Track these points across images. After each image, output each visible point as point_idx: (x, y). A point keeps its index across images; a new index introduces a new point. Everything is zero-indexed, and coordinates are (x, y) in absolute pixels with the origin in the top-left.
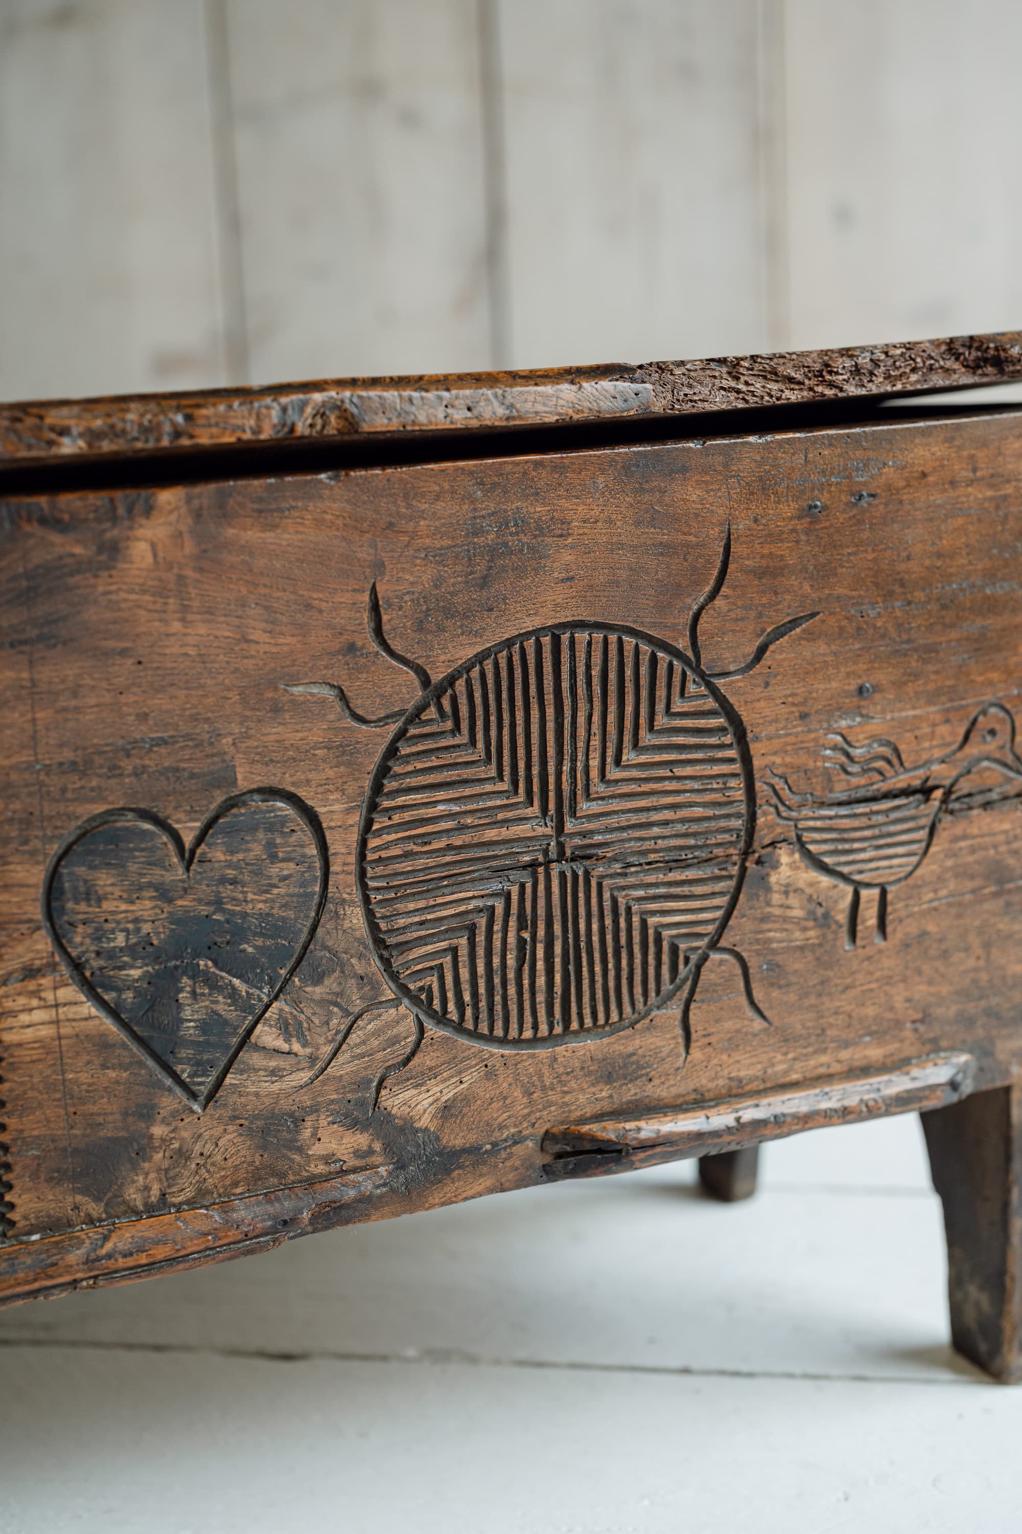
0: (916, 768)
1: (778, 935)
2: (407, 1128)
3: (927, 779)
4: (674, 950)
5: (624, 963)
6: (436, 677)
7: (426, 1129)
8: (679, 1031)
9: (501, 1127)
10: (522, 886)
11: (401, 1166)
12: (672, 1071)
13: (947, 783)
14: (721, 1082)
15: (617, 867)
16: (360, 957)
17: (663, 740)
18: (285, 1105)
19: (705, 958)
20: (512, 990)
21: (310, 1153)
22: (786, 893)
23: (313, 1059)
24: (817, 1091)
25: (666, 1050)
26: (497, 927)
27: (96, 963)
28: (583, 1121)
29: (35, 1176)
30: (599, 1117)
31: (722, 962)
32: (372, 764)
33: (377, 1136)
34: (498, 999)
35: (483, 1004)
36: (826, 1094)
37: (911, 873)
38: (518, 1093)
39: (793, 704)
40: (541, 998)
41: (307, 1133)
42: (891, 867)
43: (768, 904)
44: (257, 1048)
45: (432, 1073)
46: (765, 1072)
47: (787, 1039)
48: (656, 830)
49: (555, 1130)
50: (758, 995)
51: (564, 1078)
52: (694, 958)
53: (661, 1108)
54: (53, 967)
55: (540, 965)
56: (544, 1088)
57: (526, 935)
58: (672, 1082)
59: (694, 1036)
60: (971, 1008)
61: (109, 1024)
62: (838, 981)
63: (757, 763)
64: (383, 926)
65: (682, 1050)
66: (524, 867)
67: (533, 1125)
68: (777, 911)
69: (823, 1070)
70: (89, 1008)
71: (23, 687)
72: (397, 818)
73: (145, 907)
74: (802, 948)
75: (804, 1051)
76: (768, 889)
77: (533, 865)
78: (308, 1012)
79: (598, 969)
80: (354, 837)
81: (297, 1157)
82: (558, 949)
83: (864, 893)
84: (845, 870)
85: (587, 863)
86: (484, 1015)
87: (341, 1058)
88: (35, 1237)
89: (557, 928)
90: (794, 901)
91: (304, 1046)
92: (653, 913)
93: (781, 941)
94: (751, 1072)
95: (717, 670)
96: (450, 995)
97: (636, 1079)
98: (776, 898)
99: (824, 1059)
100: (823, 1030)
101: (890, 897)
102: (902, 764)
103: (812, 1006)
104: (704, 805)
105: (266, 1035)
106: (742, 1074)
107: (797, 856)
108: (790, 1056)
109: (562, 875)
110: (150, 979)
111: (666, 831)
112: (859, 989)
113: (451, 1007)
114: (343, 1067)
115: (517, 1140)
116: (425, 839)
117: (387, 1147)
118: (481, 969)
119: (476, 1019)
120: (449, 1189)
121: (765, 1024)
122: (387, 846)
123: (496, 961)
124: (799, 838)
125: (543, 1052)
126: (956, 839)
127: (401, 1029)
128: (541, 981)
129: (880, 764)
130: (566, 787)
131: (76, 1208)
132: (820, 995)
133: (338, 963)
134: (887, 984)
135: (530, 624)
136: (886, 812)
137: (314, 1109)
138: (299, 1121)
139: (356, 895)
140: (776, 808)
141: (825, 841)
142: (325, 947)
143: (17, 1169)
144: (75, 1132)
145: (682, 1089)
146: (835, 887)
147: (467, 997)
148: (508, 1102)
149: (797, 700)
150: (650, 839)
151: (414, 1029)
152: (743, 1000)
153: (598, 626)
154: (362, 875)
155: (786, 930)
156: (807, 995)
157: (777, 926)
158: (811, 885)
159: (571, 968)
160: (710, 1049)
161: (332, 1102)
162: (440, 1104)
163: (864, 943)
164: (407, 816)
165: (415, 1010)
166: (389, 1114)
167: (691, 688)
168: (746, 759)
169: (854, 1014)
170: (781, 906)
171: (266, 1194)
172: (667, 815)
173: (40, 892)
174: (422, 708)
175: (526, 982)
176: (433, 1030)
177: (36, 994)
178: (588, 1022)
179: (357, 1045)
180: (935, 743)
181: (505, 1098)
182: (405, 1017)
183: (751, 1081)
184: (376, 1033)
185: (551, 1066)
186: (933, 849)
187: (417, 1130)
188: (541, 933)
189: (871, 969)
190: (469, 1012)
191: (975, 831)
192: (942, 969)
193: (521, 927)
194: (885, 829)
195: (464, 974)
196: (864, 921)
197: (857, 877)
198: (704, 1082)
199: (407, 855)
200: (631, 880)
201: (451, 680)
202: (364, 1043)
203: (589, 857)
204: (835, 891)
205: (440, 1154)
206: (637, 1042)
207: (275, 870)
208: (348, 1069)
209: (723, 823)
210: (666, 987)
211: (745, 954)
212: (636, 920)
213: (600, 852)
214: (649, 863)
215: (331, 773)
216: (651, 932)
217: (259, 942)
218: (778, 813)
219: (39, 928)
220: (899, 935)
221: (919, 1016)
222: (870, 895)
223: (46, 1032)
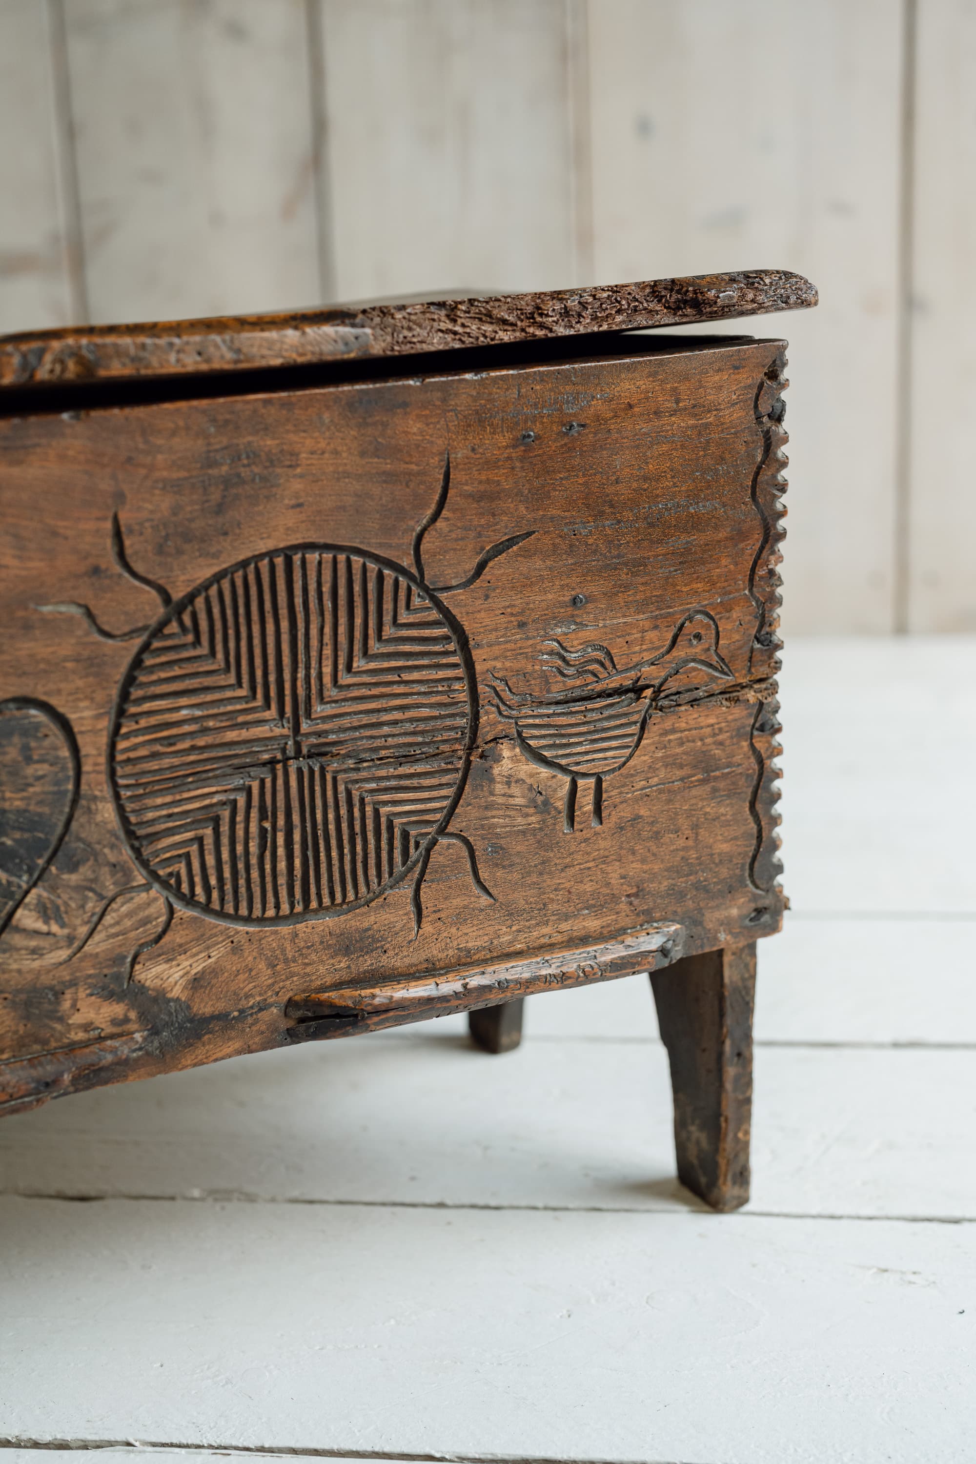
0: (627, 670)
1: (501, 821)
2: (160, 998)
3: (639, 679)
4: (405, 835)
5: (359, 848)
6: (178, 594)
7: (178, 999)
8: (411, 908)
9: (247, 996)
10: (262, 782)
11: (155, 1032)
12: (405, 943)
13: (656, 682)
14: (451, 952)
15: (351, 763)
16: (112, 847)
17: (391, 649)
18: (46, 980)
19: (434, 842)
20: (255, 874)
21: (70, 1022)
22: (508, 783)
23: (70, 939)
24: (538, 959)
25: (399, 926)
26: (240, 818)
28: (323, 989)
30: (338, 986)
31: (449, 846)
32: (119, 674)
33: (132, 1006)
34: (242, 882)
35: (228, 887)
36: (547, 961)
37: (624, 763)
38: (262, 965)
39: (512, 614)
40: (282, 880)
41: (66, 1005)
42: (606, 759)
43: (492, 794)
44: (18, 930)
45: (182, 949)
46: (492, 943)
47: (512, 913)
48: (386, 729)
49: (297, 998)
50: (483, 874)
51: (304, 951)
52: (424, 843)
53: (395, 977)
55: (281, 851)
56: (286, 961)
57: (267, 825)
58: (406, 953)
59: (425, 912)
60: (681, 882)
62: (558, 862)
63: (479, 668)
64: (133, 819)
65: (414, 924)
66: (264, 764)
67: (277, 993)
68: (500, 800)
69: (545, 940)
72: (143, 723)
74: (524, 832)
75: (527, 924)
76: (492, 780)
77: (272, 762)
78: (65, 897)
79: (334, 854)
80: (103, 740)
81: (58, 1026)
82: (297, 836)
83: (581, 782)
84: (563, 762)
85: (323, 759)
86: (229, 897)
87: (97, 937)
89: (296, 818)
90: (515, 790)
91: (63, 926)
92: (385, 803)
93: (505, 827)
94: (478, 943)
95: (441, 585)
96: (198, 879)
97: (372, 951)
98: (499, 788)
99: (546, 930)
100: (544, 905)
101: (604, 785)
102: (614, 667)
103: (534, 883)
104: (431, 706)
105: (26, 918)
106: (470, 945)
107: (518, 750)
108: (514, 928)
109: (300, 771)
111: (396, 730)
112: (577, 868)
113: (199, 890)
114: (99, 945)
115: (262, 1007)
116: (170, 741)
117: (143, 1016)
118: (225, 855)
119: (222, 900)
120: (200, 1052)
121: (492, 900)
122: (134, 748)
123: (240, 849)
124: (519, 734)
125: (285, 930)
126: (666, 733)
127: (152, 910)
128: (282, 865)
129: (595, 667)
130: (301, 692)
132: (541, 874)
133: (92, 853)
134: (604, 862)
135: (263, 546)
136: (601, 710)
137: (73, 983)
138: (59, 994)
139: (106, 791)
140: (498, 707)
141: (544, 737)
142: (79, 839)
145: (414, 960)
146: (554, 777)
147: (213, 881)
148: (253, 973)
149: (516, 610)
150: (380, 737)
151: (164, 910)
152: (470, 879)
153: (327, 547)
154: (112, 774)
155: (510, 817)
156: (529, 873)
157: (501, 813)
158: (531, 776)
159: (310, 853)
160: (440, 923)
161: (90, 976)
162: (190, 976)
163: (581, 827)
164: (153, 720)
165: (165, 893)
166: (143, 986)
167: (416, 601)
168: (469, 664)
169: (573, 890)
170: (504, 795)
171: (29, 1060)
172: (397, 715)
174: (164, 623)
175: (268, 867)
176: (182, 911)
178: (326, 901)
179: (112, 926)
180: (644, 647)
181: (251, 970)
182: (155, 899)
183: (478, 950)
184: (129, 915)
185: (293, 941)
186: (644, 742)
187: (169, 1000)
188: (281, 822)
189: (589, 849)
190: (215, 894)
191: (683, 725)
192: (654, 849)
193: (263, 817)
194: (599, 725)
195: (210, 860)
196: (581, 807)
197: (574, 769)
198: (435, 952)
199: (154, 755)
200: (364, 774)
201: (191, 598)
202: (117, 923)
203: (324, 754)
204: (554, 780)
205: (191, 1021)
206: (372, 919)
207: (30, 771)
208: (104, 946)
209: (448, 722)
210: (399, 868)
211: (471, 839)
212: (369, 809)
213: (334, 750)
214: (381, 759)
215: (80, 683)
216: (383, 820)
217: (17, 835)
218: (500, 713)
220: (614, 819)
221: (634, 890)
222: (586, 785)
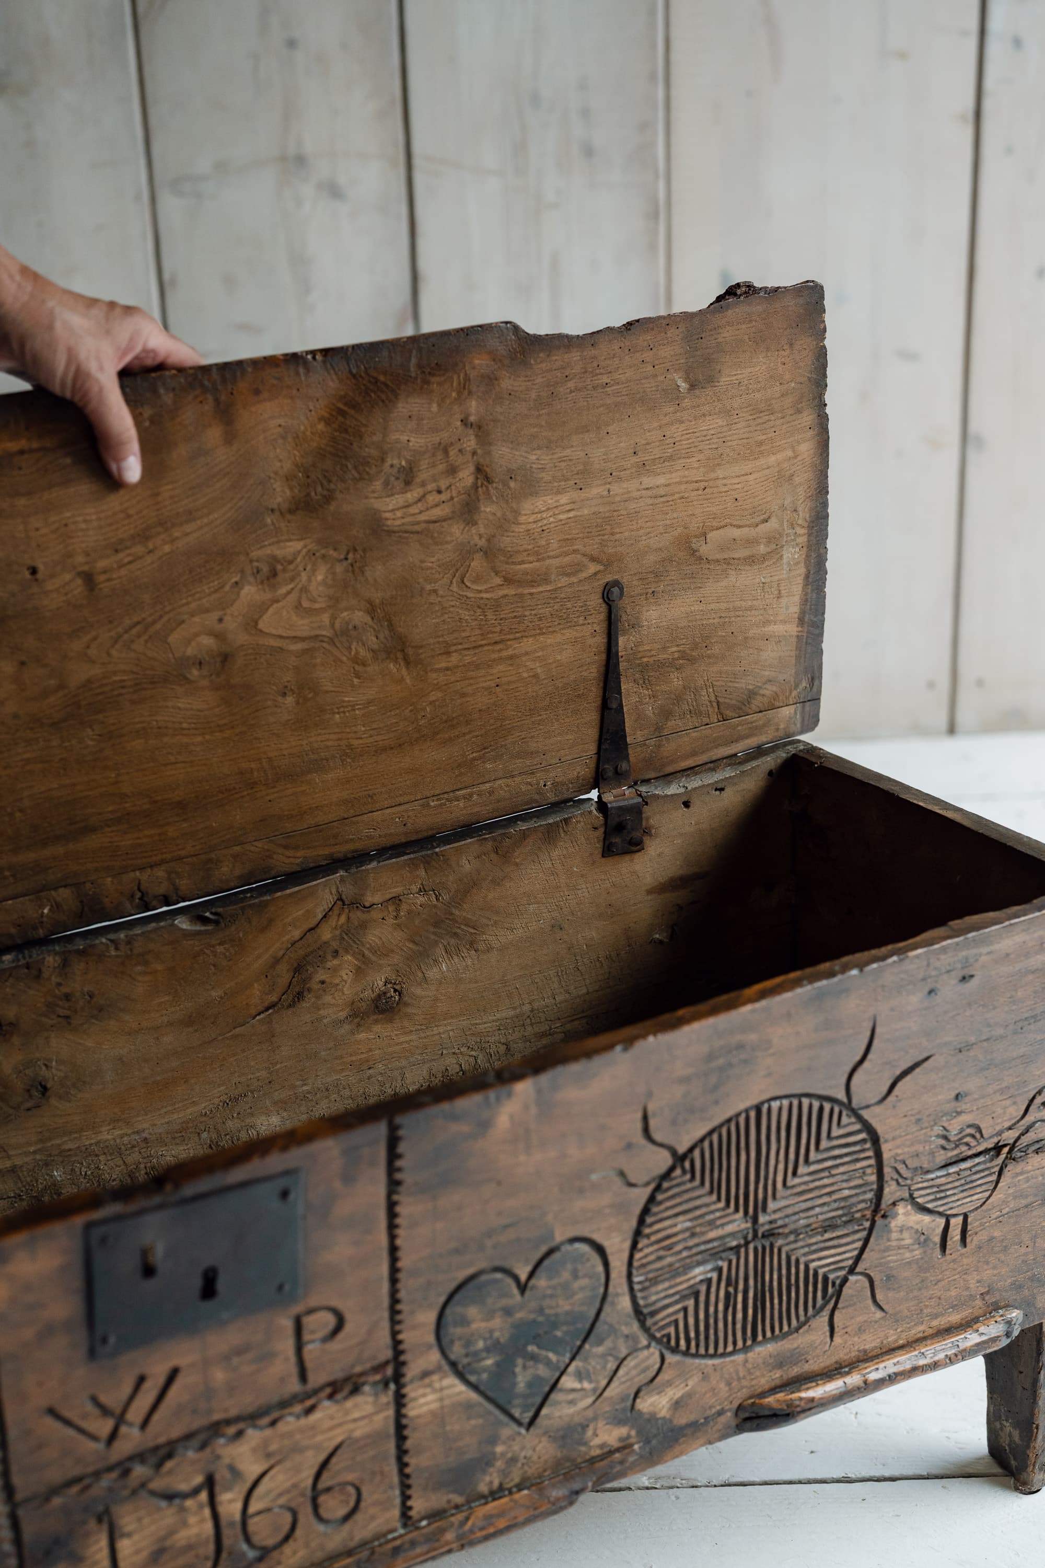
0: (990, 1137)
1: (894, 1258)
2: (652, 1418)
3: (999, 1142)
4: (825, 1279)
5: (793, 1294)
6: (681, 1150)
7: (664, 1418)
8: (827, 1328)
9: (710, 1408)
10: (730, 1262)
11: (648, 1442)
12: (822, 1354)
13: (1011, 1141)
14: (853, 1354)
15: (792, 1238)
16: (626, 1324)
17: (825, 1155)
18: (577, 1420)
19: (845, 1280)
20: (721, 1325)
21: (592, 1444)
22: (901, 1231)
23: (594, 1390)
24: (916, 1353)
25: (818, 1342)
26: (713, 1289)
27: (465, 1361)
28: (763, 1395)
29: (425, 1489)
30: (774, 1390)
31: (857, 1282)
32: (637, 1210)
33: (632, 1427)
34: (712, 1331)
35: (702, 1337)
36: (923, 1354)
37: (984, 1203)
38: (722, 1385)
39: (912, 1115)
40: (739, 1326)
41: (590, 1433)
42: (972, 1201)
43: (889, 1240)
44: (561, 1390)
45: (669, 1383)
46: (882, 1343)
47: (897, 1319)
48: (818, 1210)
49: (745, 1403)
50: (879, 1297)
51: (752, 1371)
52: (838, 1282)
53: (813, 1377)
54: (439, 1369)
55: (740, 1306)
56: (739, 1379)
57: (731, 1290)
58: (821, 1360)
59: (836, 1330)
60: (1021, 1278)
61: (473, 1396)
62: (932, 1279)
63: (886, 1156)
64: (641, 1302)
65: (828, 1340)
66: (731, 1249)
67: (731, 1402)
68: (894, 1243)
69: (921, 1335)
70: (461, 1387)
71: (428, 1212)
72: (653, 1238)
73: (497, 1322)
74: (909, 1263)
75: (908, 1326)
76: (890, 1231)
77: (736, 1249)
78: (593, 1363)
79: (776, 1301)
80: (626, 1255)
81: (583, 1449)
82: (751, 1294)
83: (953, 1221)
84: (941, 1209)
85: (771, 1239)
86: (702, 1344)
87: (613, 1385)
88: (424, 1523)
89: (751, 1282)
90: (906, 1235)
91: (591, 1382)
92: (813, 1260)
93: (896, 1262)
94: (873, 1345)
95: (863, 1105)
96: (682, 1336)
97: (798, 1363)
98: (894, 1235)
99: (921, 1328)
100: (921, 1310)
101: (969, 1220)
102: (982, 1136)
103: (916, 1297)
104: (850, 1188)
105: (568, 1382)
106: (867, 1347)
107: (909, 1207)
108: (899, 1330)
109: (756, 1249)
110: (498, 1364)
111: (826, 1208)
112: (946, 1281)
113: (683, 1343)
114: (614, 1390)
115: (720, 1413)
116: (669, 1248)
117: (639, 1433)
118: (702, 1316)
119: (697, 1346)
120: (677, 1449)
121: (884, 1314)
122: (646, 1256)
123: (712, 1309)
124: (911, 1195)
125: (739, 1358)
126: (1017, 1175)
127: (650, 1361)
128: (739, 1316)
129: (968, 1139)
130: (760, 1196)
131: (449, 1501)
132: (920, 1289)
133: (613, 1330)
134: (966, 1274)
135: (742, 1106)
136: (970, 1169)
137: (595, 1419)
138: (585, 1427)
139: (625, 1288)
140: (897, 1180)
141: (928, 1194)
142: (606, 1323)
143: (416, 1486)
144: (451, 1459)
145: (828, 1363)
146: (934, 1221)
147: (692, 1335)
148: (716, 1391)
149: (914, 1112)
150: (812, 1216)
151: (658, 1360)
152: (870, 1302)
153: (786, 1097)
154: (630, 1275)
155: (900, 1254)
156: (911, 1291)
157: (895, 1252)
158: (918, 1223)
159: (759, 1303)
160: (847, 1336)
161: (606, 1412)
162: (673, 1401)
163: (950, 1252)
164: (660, 1236)
165: (659, 1347)
166: (641, 1413)
167: (845, 1120)
168: (878, 1155)
169: (942, 1297)
170: (898, 1240)
171: (564, 1474)
172: (826, 1199)
173: (432, 1327)
174: (672, 1169)
175: (730, 1318)
176: (671, 1358)
177: (430, 1385)
178: (769, 1334)
179: (623, 1376)
180: (1005, 1118)
181: (715, 1389)
182: (653, 1354)
183: (872, 1350)
184: (635, 1367)
185: (744, 1365)
186: (1000, 1185)
187: (658, 1419)
188: (741, 1286)
189: (955, 1266)
190: (693, 1344)
191: (1030, 1168)
192: (1003, 1258)
193: (728, 1284)
194: (969, 1179)
195: (691, 1321)
196: (952, 1238)
197: (949, 1212)
198: (841, 1356)
199: (660, 1258)
200: (800, 1244)
201: (691, 1150)
202: (627, 1374)
203: (773, 1235)
204: (934, 1223)
205: (672, 1430)
206: (800, 1341)
207: (576, 1285)
208: (618, 1391)
209: (861, 1198)
210: (820, 1301)
211: (872, 1274)
212: (802, 1267)
213: (781, 1231)
214: (812, 1230)
215: (613, 1221)
216: (811, 1272)
217: (565, 1328)
218: (898, 1183)
219: (432, 1347)
220: (975, 1242)
221: (987, 1289)
222: (956, 1222)
223: (435, 1406)
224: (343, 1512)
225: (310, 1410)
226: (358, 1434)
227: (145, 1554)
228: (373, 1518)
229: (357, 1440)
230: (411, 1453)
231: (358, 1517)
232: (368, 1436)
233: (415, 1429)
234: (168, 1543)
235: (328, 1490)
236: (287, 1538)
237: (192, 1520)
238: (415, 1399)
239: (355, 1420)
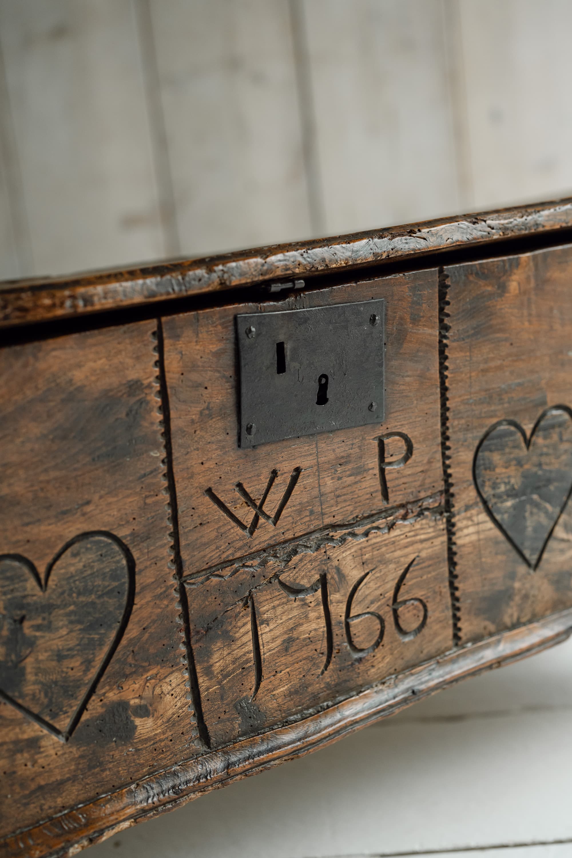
27: (493, 501)
29: (469, 613)
44: (556, 538)
54: (476, 504)
61: (499, 533)
70: (490, 524)
71: (467, 361)
73: (512, 470)
88: (469, 645)
105: (559, 532)
110: (514, 507)
131: (485, 628)
143: (463, 610)
144: (486, 588)
173: (470, 466)
177: (470, 518)
207: (562, 447)
217: (556, 484)
219: (470, 485)
223: (474, 538)
224: (415, 625)
225: (391, 527)
226: (423, 554)
227: (279, 641)
228: (436, 635)
229: (424, 560)
230: (460, 578)
231: (425, 631)
232: (430, 558)
233: (462, 557)
234: (295, 634)
235: (405, 602)
236: (377, 644)
237: (312, 615)
238: (461, 529)
239: (422, 541)
